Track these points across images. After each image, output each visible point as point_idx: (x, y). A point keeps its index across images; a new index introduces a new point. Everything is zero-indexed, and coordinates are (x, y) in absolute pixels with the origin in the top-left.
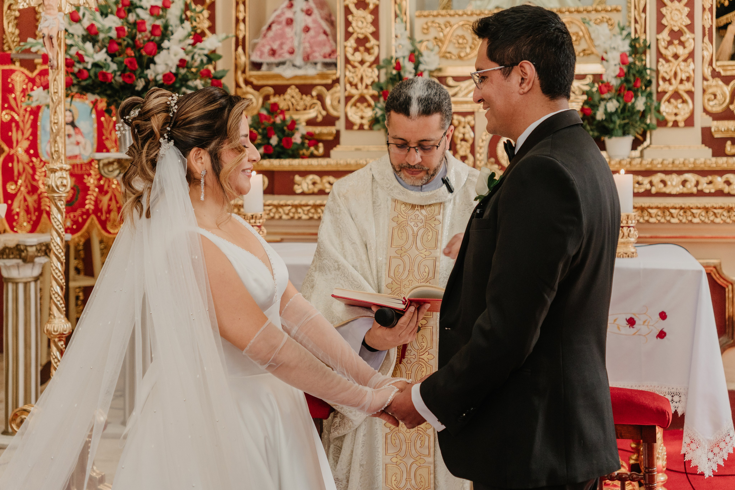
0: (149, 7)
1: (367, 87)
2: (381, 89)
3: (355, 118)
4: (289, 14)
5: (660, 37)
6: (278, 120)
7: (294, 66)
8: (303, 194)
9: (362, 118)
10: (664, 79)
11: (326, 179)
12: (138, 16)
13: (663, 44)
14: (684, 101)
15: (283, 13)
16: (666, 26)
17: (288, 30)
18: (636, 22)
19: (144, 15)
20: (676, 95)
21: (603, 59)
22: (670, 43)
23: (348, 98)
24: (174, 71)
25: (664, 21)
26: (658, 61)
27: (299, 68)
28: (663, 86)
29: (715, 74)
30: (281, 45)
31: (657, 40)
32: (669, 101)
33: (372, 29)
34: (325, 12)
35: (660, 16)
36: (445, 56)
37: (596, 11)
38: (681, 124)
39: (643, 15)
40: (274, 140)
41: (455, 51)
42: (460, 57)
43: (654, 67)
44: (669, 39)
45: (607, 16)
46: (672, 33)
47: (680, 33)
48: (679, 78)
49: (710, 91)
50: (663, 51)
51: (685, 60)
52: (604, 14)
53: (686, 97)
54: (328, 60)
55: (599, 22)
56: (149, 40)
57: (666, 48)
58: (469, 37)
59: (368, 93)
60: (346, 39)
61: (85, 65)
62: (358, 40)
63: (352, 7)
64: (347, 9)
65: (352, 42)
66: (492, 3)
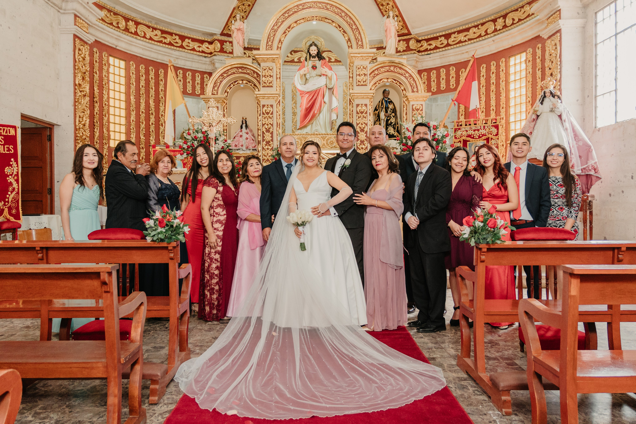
1: (269, 156)
2: (274, 157)
4: (241, 134)
13: (358, 144)
15: (239, 133)
17: (241, 139)
22: (361, 144)
25: (359, 138)
27: (244, 151)
30: (239, 143)
33: (271, 139)
34: (252, 133)
46: (361, 141)
47: (363, 141)
54: (254, 149)
58: (300, 142)
59: (270, 158)
60: (263, 141)
61: (194, 148)
62: (267, 142)
63: (265, 132)
64: (263, 132)
65: (265, 143)
66: (304, 131)
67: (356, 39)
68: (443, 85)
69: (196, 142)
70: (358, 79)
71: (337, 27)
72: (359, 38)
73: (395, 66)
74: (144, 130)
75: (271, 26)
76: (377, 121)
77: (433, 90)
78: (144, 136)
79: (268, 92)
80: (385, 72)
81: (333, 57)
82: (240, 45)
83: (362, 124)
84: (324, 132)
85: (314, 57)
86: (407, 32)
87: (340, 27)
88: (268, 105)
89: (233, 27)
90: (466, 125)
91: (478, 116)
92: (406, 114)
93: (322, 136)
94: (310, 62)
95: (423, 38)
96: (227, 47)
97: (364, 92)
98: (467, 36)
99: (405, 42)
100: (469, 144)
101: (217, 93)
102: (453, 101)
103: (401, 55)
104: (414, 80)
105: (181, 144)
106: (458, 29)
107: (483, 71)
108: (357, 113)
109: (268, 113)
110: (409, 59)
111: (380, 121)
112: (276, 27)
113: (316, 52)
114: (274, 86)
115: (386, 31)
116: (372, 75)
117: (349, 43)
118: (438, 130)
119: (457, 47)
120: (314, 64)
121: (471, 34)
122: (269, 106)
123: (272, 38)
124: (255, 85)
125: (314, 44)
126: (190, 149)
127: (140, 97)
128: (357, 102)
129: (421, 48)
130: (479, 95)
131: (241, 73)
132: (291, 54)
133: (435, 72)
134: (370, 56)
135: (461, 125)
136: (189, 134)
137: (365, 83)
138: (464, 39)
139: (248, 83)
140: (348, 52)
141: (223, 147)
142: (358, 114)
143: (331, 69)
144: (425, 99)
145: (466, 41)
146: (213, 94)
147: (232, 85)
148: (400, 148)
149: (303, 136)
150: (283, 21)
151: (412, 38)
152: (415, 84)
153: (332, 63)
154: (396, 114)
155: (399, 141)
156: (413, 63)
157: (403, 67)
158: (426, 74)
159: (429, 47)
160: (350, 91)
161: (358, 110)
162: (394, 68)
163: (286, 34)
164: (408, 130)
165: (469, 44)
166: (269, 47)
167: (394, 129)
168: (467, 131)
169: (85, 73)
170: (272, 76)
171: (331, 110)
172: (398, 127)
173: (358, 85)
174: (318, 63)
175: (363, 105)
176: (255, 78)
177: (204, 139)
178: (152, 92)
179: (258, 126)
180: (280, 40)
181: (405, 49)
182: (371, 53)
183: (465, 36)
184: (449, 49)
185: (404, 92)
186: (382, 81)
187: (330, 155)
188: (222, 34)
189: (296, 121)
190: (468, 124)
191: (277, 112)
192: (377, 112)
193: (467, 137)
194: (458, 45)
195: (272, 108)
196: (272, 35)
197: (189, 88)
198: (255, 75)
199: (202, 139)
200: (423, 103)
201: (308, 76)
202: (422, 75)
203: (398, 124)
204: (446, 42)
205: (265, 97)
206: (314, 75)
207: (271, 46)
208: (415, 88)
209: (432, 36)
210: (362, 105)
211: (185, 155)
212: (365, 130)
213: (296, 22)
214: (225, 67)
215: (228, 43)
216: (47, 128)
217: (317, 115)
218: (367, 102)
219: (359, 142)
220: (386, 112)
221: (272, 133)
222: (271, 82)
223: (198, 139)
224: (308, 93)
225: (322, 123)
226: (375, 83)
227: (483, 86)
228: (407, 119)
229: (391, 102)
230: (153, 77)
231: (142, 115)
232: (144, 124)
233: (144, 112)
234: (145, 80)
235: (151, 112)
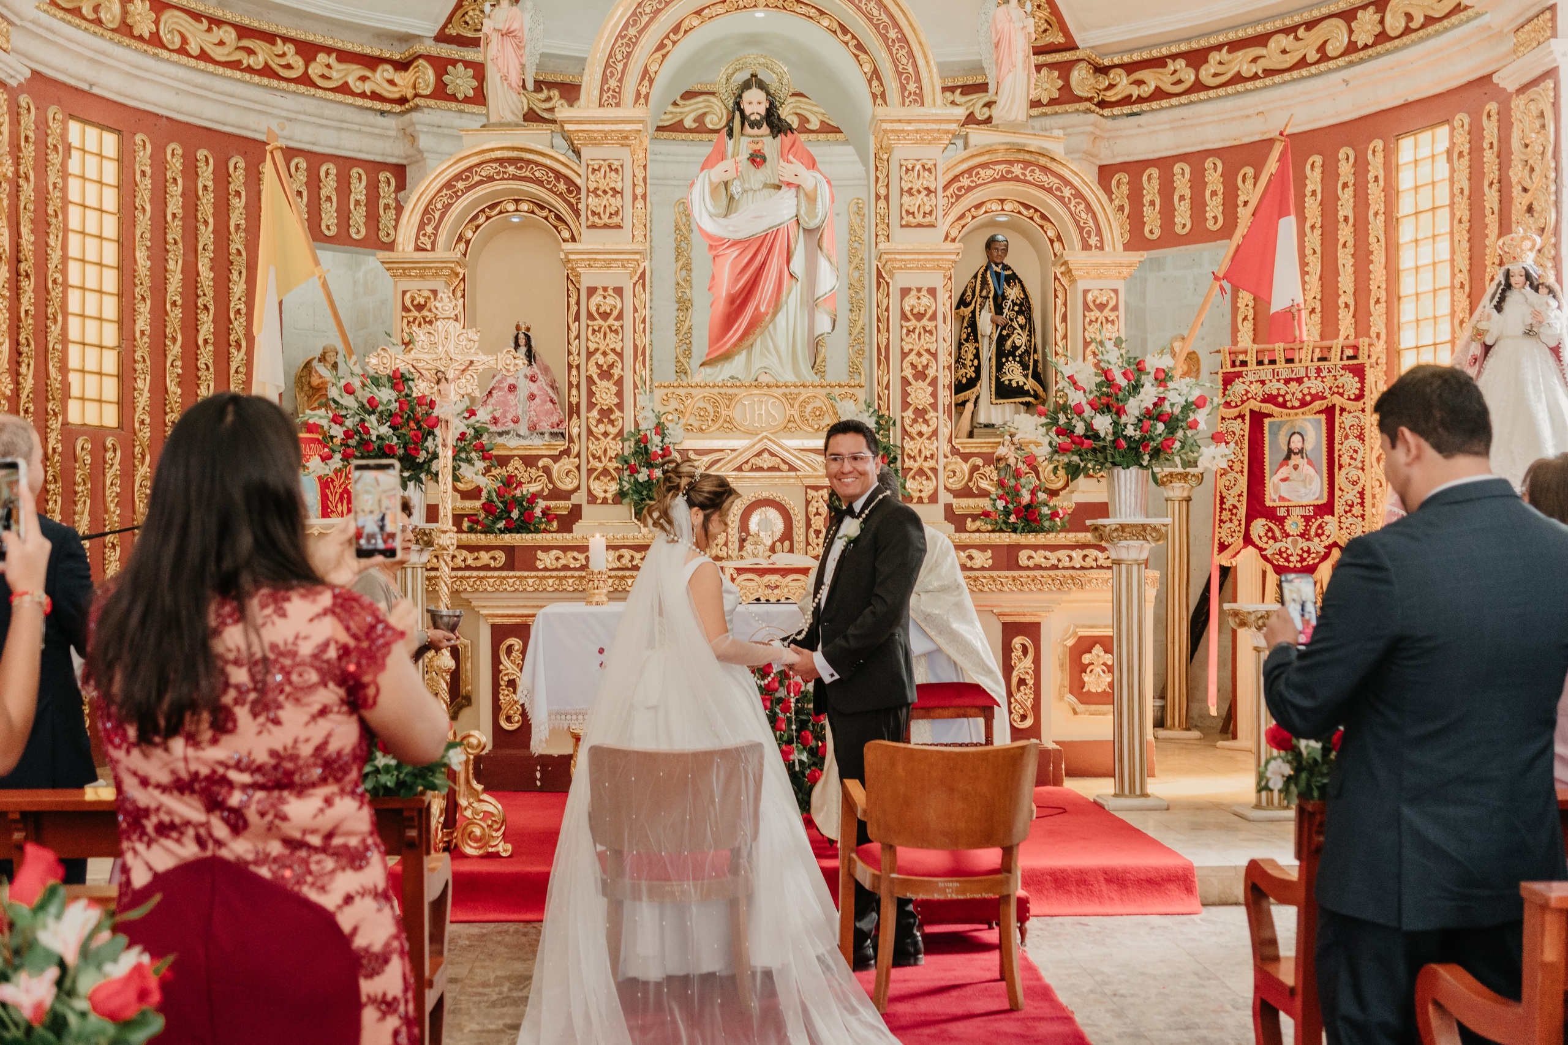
1: (610, 459)
2: (626, 462)
3: (598, 491)
4: (511, 380)
5: (904, 415)
6: (518, 493)
7: (518, 435)
8: (546, 569)
9: (606, 491)
10: (909, 456)
11: (570, 554)
13: (907, 422)
14: (928, 478)
15: (505, 379)
16: (911, 405)
17: (511, 397)
18: (879, 398)
20: (921, 472)
22: (915, 421)
23: (590, 471)
25: (909, 400)
26: (903, 439)
27: (523, 437)
28: (909, 463)
29: (955, 451)
30: (504, 413)
31: (903, 418)
32: (914, 478)
33: (616, 401)
34: (548, 379)
35: (905, 394)
36: (688, 428)
37: (840, 386)
38: (926, 500)
39: (886, 392)
40: (515, 514)
41: (696, 424)
42: (702, 430)
43: (899, 444)
44: (913, 417)
45: (851, 391)
46: (916, 411)
47: (924, 411)
48: (923, 456)
49: (950, 468)
50: (909, 429)
51: (929, 438)
52: (846, 389)
53: (930, 473)
54: (556, 430)
55: (843, 397)
57: (911, 426)
58: (710, 409)
59: (612, 466)
60: (589, 410)
61: (365, 437)
62: (601, 411)
63: (595, 377)
64: (590, 379)
65: (595, 413)
66: (724, 372)
67: (900, 74)
68: (1183, 217)
69: (373, 418)
70: (906, 207)
71: (835, 32)
72: (910, 69)
73: (1027, 164)
74: (179, 363)
75: (616, 25)
76: (967, 340)
77: (1151, 232)
78: (181, 385)
79: (608, 247)
80: (995, 180)
81: (814, 113)
82: (510, 85)
83: (919, 355)
84: (789, 377)
85: (755, 124)
86: (1061, 39)
87: (845, 31)
88: (605, 289)
89: (488, 26)
90: (1260, 363)
91: (1297, 333)
92: (1064, 319)
93: (787, 391)
94: (744, 140)
95: (1116, 61)
96: (461, 81)
97: (927, 249)
98: (1260, 61)
99: (1056, 73)
100: (1271, 424)
101: (433, 244)
102: (1216, 278)
103: (1045, 114)
104: (1089, 207)
105: (324, 423)
106: (1232, 36)
107: (1314, 180)
108: (904, 317)
109: (605, 316)
110: (1069, 130)
111: (976, 341)
112: (632, 31)
113: (762, 109)
114: (627, 224)
115: (997, 45)
116: (951, 190)
117: (875, 83)
118: (1170, 385)
119: (1228, 95)
120: (757, 147)
121: (1272, 55)
122: (610, 292)
123: (620, 67)
124: (559, 218)
125: (754, 81)
126: (352, 442)
127: (168, 251)
128: (900, 280)
129: (1108, 93)
130: (1302, 256)
131: (515, 178)
132: (675, 104)
133: (1154, 172)
134: (947, 132)
135: (1244, 363)
136: (349, 390)
137: (928, 219)
138: (1249, 70)
139: (536, 210)
140: (874, 116)
141: (463, 434)
142: (908, 320)
143: (812, 164)
144: (1125, 271)
145: (1256, 77)
146: (418, 249)
147: (482, 219)
148: (1050, 444)
149: (722, 391)
150: (658, 11)
151: (1079, 60)
152: (1091, 223)
153: (812, 136)
154: (1029, 319)
155: (1043, 420)
156: (1085, 144)
157: (1053, 166)
158: (1125, 178)
159: (1135, 92)
160: (881, 246)
161: (907, 308)
162: (1025, 169)
163: (664, 51)
164: (1075, 383)
165: (1266, 87)
166: (610, 96)
167: (1025, 367)
168: (1263, 382)
170: (621, 193)
171: (812, 303)
172: (1036, 362)
173: (908, 226)
174: (770, 145)
175: (924, 292)
176: (561, 195)
177: (401, 409)
178: (206, 236)
179: (569, 353)
180: (646, 72)
181: (1056, 95)
182: (950, 121)
183: (1254, 60)
184: (1201, 101)
185: (1056, 245)
186: (983, 210)
187: (813, 456)
188: (442, 37)
189: (690, 328)
190: (1266, 361)
191: (636, 310)
192: (967, 311)
193: (1263, 401)
194: (1230, 89)
195: (621, 297)
196: (619, 57)
197: (329, 218)
198: (562, 187)
199: (394, 406)
200: (1121, 286)
201: (736, 188)
202: (1114, 183)
203: (1035, 351)
204: (1193, 78)
205: (595, 260)
206: (758, 186)
207: (618, 93)
208: (1093, 235)
209: (1145, 55)
210: (919, 290)
211: (336, 461)
212: (931, 372)
213: (698, 13)
214: (462, 159)
215: (460, 65)
217: (767, 319)
218: (936, 280)
219: (909, 413)
220: (999, 310)
221: (619, 382)
222: (617, 213)
223: (380, 408)
224: (736, 243)
225: (783, 346)
226: (963, 216)
227: (1313, 227)
228: (1065, 337)
229: (1013, 279)
230: (210, 184)
231: (172, 315)
232: (179, 342)
233: (179, 302)
234: (183, 195)
235: (200, 302)
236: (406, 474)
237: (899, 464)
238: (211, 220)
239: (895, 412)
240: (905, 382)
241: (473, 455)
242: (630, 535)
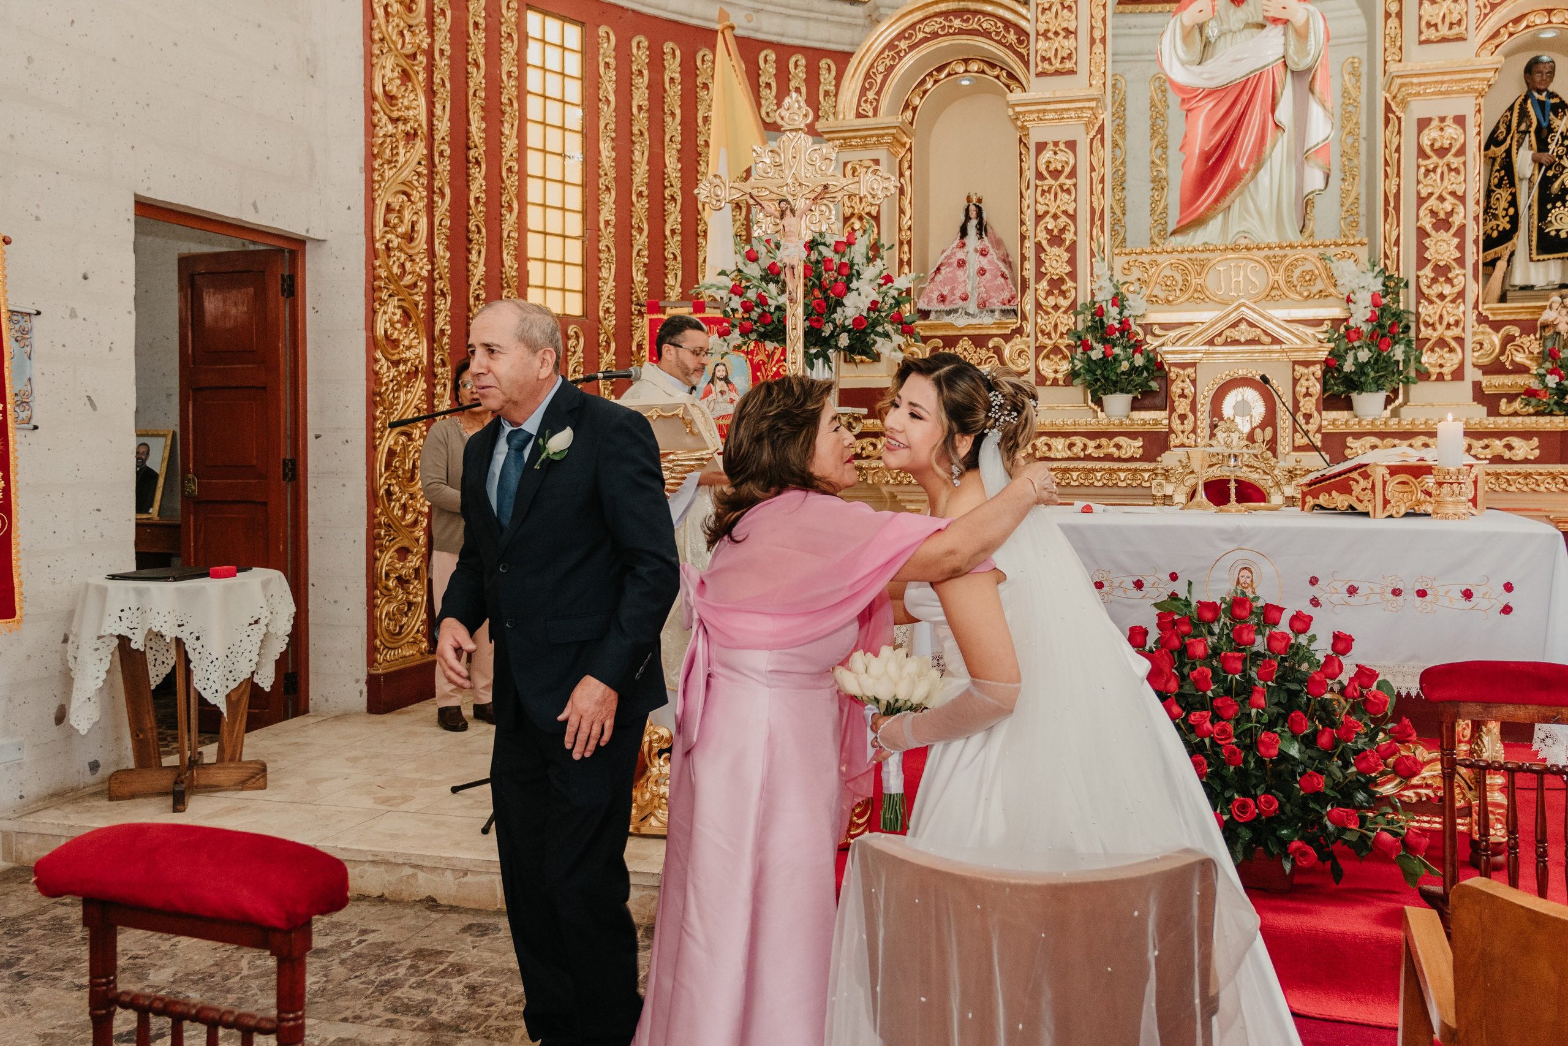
0: (833, 243)
1: (1062, 335)
2: (1079, 338)
3: (1047, 372)
4: (961, 255)
5: (1420, 273)
7: (968, 314)
9: (1056, 372)
10: (1427, 324)
12: (820, 253)
13: (1424, 282)
14: (1451, 350)
15: (954, 254)
16: (1429, 261)
17: (960, 272)
18: (1386, 256)
19: (828, 253)
20: (1442, 343)
21: (1349, 300)
22: (1434, 280)
23: (1039, 349)
24: (865, 314)
25: (1427, 255)
26: (1418, 303)
27: (973, 316)
28: (1425, 332)
29: (1483, 319)
30: (953, 289)
31: (1418, 277)
32: (1432, 350)
33: (1068, 269)
34: (1002, 252)
35: (1422, 248)
36: (1153, 300)
37: (1335, 245)
38: (1448, 377)
39: (1395, 249)
41: (1162, 295)
42: (1168, 301)
43: (1413, 309)
44: (1432, 275)
45: (1350, 250)
46: (1437, 268)
47: (1447, 268)
48: (1445, 323)
49: (1478, 338)
50: (1426, 291)
51: (1453, 301)
52: (1347, 248)
53: (1453, 344)
54: (1007, 307)
55: (1340, 257)
56: (836, 280)
57: (1429, 287)
58: (1180, 279)
59: (1063, 343)
60: (1039, 281)
61: (766, 308)
62: (1052, 281)
63: (1045, 243)
64: (1039, 246)
65: (1044, 284)
69: (772, 286)
70: (1425, 18)
74: (645, 253)
76: (1499, 186)
78: (646, 274)
79: (1060, 95)
83: (1441, 199)
84: (1274, 239)
88: (1056, 144)
93: (1270, 253)
97: (1453, 67)
101: (876, 109)
105: (724, 294)
108: (1422, 155)
109: (1056, 174)
111: (1513, 185)
114: (1083, 67)
122: (1062, 146)
124: (1010, 75)
126: (754, 315)
127: (633, 143)
128: (1417, 110)
131: (961, 32)
136: (752, 258)
142: (1427, 157)
146: (859, 116)
147: (929, 83)
149: (1193, 256)
160: (1390, 70)
161: (1426, 144)
169: (414, 56)
170: (1075, 33)
171: (1302, 156)
175: (1449, 122)
178: (673, 127)
179: (1021, 221)
186: (1523, 24)
187: (1305, 326)
191: (1093, 170)
192: (1501, 149)
195: (1074, 152)
198: (1012, 37)
201: (1211, 31)
205: (1045, 111)
206: (1239, 26)
210: (1442, 119)
211: (735, 337)
212: (1456, 221)
214: (905, 15)
216: (282, 250)
217: (1247, 176)
218: (1465, 107)
219: (1428, 271)
220: (1543, 146)
221: (1072, 248)
222: (1070, 55)
224: (1212, 92)
225: (1265, 206)
226: (1497, 33)
229: (1562, 107)
230: (677, 76)
231: (638, 205)
232: (646, 232)
233: (646, 193)
234: (649, 87)
235: (667, 192)
236: (813, 351)
237: (1412, 333)
238: (678, 112)
239: (1407, 269)
240: (1422, 233)
241: (889, 327)
242: (1083, 421)
